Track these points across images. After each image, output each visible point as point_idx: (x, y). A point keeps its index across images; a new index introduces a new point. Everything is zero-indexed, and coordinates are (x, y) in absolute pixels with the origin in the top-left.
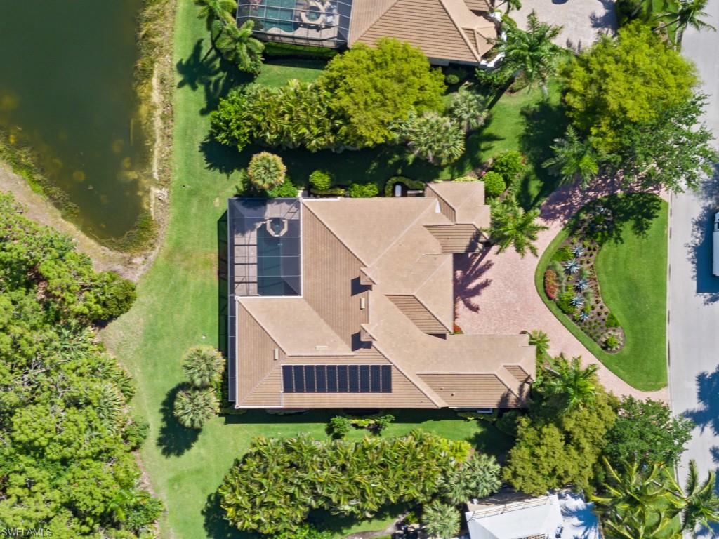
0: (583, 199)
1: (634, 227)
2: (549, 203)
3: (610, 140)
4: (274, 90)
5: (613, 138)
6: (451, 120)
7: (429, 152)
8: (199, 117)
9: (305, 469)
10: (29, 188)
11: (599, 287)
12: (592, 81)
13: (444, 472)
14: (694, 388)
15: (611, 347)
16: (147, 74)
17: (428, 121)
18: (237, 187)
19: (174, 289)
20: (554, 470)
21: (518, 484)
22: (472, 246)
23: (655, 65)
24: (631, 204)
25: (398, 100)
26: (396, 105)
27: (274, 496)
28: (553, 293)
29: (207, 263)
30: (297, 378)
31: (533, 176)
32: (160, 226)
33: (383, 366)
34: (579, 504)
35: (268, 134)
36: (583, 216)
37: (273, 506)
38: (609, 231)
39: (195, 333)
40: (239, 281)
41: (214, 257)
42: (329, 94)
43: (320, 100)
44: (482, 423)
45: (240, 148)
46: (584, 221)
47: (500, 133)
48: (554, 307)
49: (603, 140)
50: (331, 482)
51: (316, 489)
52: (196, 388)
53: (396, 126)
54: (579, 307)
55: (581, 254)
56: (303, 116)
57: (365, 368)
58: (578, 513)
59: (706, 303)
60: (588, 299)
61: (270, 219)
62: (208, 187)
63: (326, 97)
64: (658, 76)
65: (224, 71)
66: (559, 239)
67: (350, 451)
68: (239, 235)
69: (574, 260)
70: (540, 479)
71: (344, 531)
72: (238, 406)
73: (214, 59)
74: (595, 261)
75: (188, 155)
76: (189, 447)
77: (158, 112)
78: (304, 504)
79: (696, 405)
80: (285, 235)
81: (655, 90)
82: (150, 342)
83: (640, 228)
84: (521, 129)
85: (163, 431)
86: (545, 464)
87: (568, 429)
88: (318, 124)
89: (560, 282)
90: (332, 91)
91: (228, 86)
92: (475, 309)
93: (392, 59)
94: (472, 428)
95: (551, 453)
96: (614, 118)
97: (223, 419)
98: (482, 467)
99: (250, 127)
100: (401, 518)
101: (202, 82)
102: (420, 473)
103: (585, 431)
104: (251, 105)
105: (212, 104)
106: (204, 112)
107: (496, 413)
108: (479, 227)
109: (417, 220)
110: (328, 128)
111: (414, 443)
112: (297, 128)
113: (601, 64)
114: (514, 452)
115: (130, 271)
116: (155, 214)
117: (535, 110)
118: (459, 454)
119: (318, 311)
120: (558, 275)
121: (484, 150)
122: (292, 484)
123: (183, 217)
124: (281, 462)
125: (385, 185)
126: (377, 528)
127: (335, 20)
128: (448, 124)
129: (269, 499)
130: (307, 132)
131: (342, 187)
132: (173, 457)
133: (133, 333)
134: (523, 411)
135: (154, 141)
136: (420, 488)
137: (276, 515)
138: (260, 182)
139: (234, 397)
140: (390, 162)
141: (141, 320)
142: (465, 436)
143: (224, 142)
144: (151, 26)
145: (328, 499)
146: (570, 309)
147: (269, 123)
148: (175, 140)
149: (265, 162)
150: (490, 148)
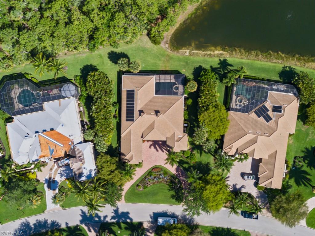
0: (182, 180)
1: (173, 195)
2: (181, 170)
3: (198, 186)
4: (216, 89)
5: (198, 187)
6: (205, 141)
7: (196, 134)
8: (210, 65)
9: (105, 96)
10: (190, 13)
11: (155, 184)
12: (215, 182)
13: (103, 136)
14: (125, 211)
15: (137, 187)
16: (224, 50)
17: (205, 134)
18: (188, 76)
19: (158, 57)
20: (103, 167)
21: (99, 157)
22: (168, 146)
23: (219, 199)
24: (180, 194)
25: (211, 125)
26: (210, 125)
27: (97, 87)
28: (154, 170)
29: (165, 67)
30: (131, 94)
31: (189, 165)
32: (177, 52)
33: (133, 119)
34: (93, 175)
35: (203, 87)
36: (177, 180)
37: (94, 86)
38: (172, 187)
39: (145, 63)
40: (160, 77)
41: (167, 69)
42: (214, 105)
43: (212, 102)
44: (116, 148)
45: (199, 78)
46: (175, 180)
47: (202, 156)
48: (150, 170)
49: (198, 184)
50: (101, 103)
51: (99, 99)
52: (129, 64)
53: (203, 125)
54: (149, 177)
55: (166, 178)
56: (208, 97)
57: (133, 114)
58: (90, 175)
59: (150, 215)
60: (152, 180)
61: (179, 86)
62: (188, 68)
63: (213, 104)
64: (216, 200)
65: (223, 73)
66: (170, 172)
67: (110, 109)
68: (174, 77)
69: (164, 177)
70: (101, 163)
71: (85, 106)
72: (123, 76)
73: (227, 70)
74: (163, 183)
75: (198, 62)
76: (111, 60)
77: (212, 53)
78: (95, 95)
79: (120, 211)
80: (174, 91)
81: (212, 199)
82: (142, 49)
83: (173, 197)
84: (203, 162)
85: (116, 53)
86: (105, 165)
87: (115, 171)
88: (205, 102)
89: (157, 172)
90: (215, 106)
91: (219, 74)
92: (150, 147)
93: (223, 124)
94: (115, 145)
95: (108, 167)
96: (204, 187)
97: (119, 71)
98: (105, 147)
99: (205, 81)
100: (88, 123)
101: (221, 66)
102: (103, 129)
103: (114, 176)
104: (212, 82)
105: (213, 69)
106: (211, 67)
107: (119, 152)
108: (174, 148)
109: (176, 130)
110: (204, 105)
111: (111, 128)
112: (204, 96)
113: (220, 184)
114: (109, 156)
115: (164, 43)
116: (181, 51)
117: (209, 166)
118: (107, 141)
119: (150, 100)
120: (159, 172)
121: (197, 151)
122: (101, 92)
123: (180, 60)
124: (107, 89)
125: (188, 121)
126: (86, 116)
127: (238, 107)
128: (204, 140)
129: (97, 85)
130: (203, 99)
131: (187, 108)
132: (108, 55)
133: (145, 44)
134: (120, 159)
135: (203, 51)
136: (99, 129)
137: (92, 87)
138: (188, 84)
139: (126, 75)
140: (195, 123)
141: (149, 47)
142: (112, 143)
143: (201, 73)
144: (238, 51)
145: (96, 102)
146: (149, 175)
147: (206, 87)
148: (203, 58)
149: (194, 86)
150: (198, 153)
